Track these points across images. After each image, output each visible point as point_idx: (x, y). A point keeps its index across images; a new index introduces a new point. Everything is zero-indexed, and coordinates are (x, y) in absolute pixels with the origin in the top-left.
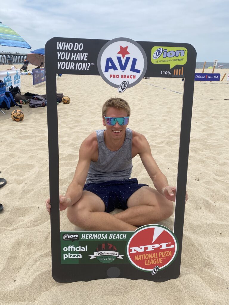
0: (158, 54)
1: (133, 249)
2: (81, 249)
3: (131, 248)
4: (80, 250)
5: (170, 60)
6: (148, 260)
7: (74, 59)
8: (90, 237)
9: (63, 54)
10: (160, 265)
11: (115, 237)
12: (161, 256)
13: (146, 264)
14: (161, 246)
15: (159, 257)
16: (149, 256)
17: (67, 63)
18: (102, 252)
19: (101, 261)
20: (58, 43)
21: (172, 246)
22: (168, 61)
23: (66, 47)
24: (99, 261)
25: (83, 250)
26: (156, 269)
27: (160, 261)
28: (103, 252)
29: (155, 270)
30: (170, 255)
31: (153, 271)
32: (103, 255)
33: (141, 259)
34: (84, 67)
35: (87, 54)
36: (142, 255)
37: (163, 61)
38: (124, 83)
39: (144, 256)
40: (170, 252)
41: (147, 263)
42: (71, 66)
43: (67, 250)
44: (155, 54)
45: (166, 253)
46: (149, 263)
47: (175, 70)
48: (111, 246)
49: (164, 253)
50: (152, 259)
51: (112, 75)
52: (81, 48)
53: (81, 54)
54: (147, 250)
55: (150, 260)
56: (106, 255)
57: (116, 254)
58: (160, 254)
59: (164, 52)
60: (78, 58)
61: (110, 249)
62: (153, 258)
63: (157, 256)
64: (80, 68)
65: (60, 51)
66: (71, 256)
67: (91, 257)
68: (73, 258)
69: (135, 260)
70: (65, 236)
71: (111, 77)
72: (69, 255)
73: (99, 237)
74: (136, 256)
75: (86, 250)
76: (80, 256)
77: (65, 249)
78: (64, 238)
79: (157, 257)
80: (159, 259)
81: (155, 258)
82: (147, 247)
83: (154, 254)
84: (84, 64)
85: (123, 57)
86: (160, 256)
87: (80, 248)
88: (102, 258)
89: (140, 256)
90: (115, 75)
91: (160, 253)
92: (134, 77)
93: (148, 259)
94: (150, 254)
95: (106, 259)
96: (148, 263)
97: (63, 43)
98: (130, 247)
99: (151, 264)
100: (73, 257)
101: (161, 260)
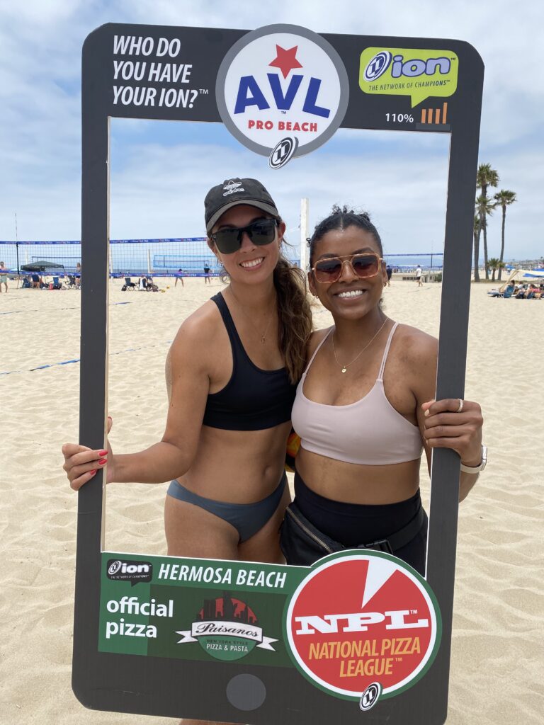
0: (377, 68)
1: (304, 620)
2: (157, 608)
3: (297, 619)
4: (153, 614)
5: (410, 85)
6: (350, 662)
7: (157, 80)
8: (183, 576)
9: (129, 67)
10: (386, 682)
11: (252, 581)
12: (388, 652)
13: (342, 675)
14: (388, 620)
15: (383, 653)
16: (353, 647)
17: (137, 89)
18: (214, 625)
19: (210, 653)
20: (116, 37)
21: (423, 623)
22: (405, 86)
23: (135, 49)
24: (205, 652)
25: (161, 612)
26: (373, 694)
27: (386, 667)
28: (218, 624)
29: (371, 697)
30: (415, 651)
31: (365, 699)
32: (217, 633)
33: (327, 657)
34: (182, 99)
35: (190, 66)
36: (332, 644)
37: (392, 87)
38: (286, 144)
39: (336, 647)
40: (417, 639)
41: (345, 672)
42: (148, 97)
43: (116, 609)
44: (371, 68)
45: (405, 643)
46: (353, 671)
47: (424, 111)
48: (241, 607)
49: (399, 642)
50: (360, 658)
51: (253, 122)
52: (174, 52)
53: (174, 66)
54: (345, 630)
55: (354, 661)
56: (227, 633)
57: (255, 632)
58: (386, 644)
59: (395, 62)
60: (166, 76)
61: (238, 615)
62: (363, 655)
63: (376, 652)
64: (170, 102)
65: (120, 57)
66: (129, 627)
67: (183, 637)
68: (133, 634)
69: (310, 658)
70: (113, 565)
71: (250, 127)
72: (122, 625)
73: (208, 578)
74: (312, 646)
75: (171, 615)
76: (153, 632)
77: (111, 606)
78: (111, 572)
79: (377, 654)
80: (383, 660)
81: (371, 657)
82: (346, 620)
83: (367, 642)
84: (181, 91)
85: (285, 76)
86: (386, 651)
87: (153, 606)
88: (215, 642)
89: (325, 645)
90: (262, 123)
91: (384, 641)
92: (314, 127)
93: (349, 658)
94: (354, 643)
95: (226, 649)
96: (349, 671)
97: (129, 38)
98: (295, 615)
99: (359, 674)
100: (131, 632)
101: (388, 666)
